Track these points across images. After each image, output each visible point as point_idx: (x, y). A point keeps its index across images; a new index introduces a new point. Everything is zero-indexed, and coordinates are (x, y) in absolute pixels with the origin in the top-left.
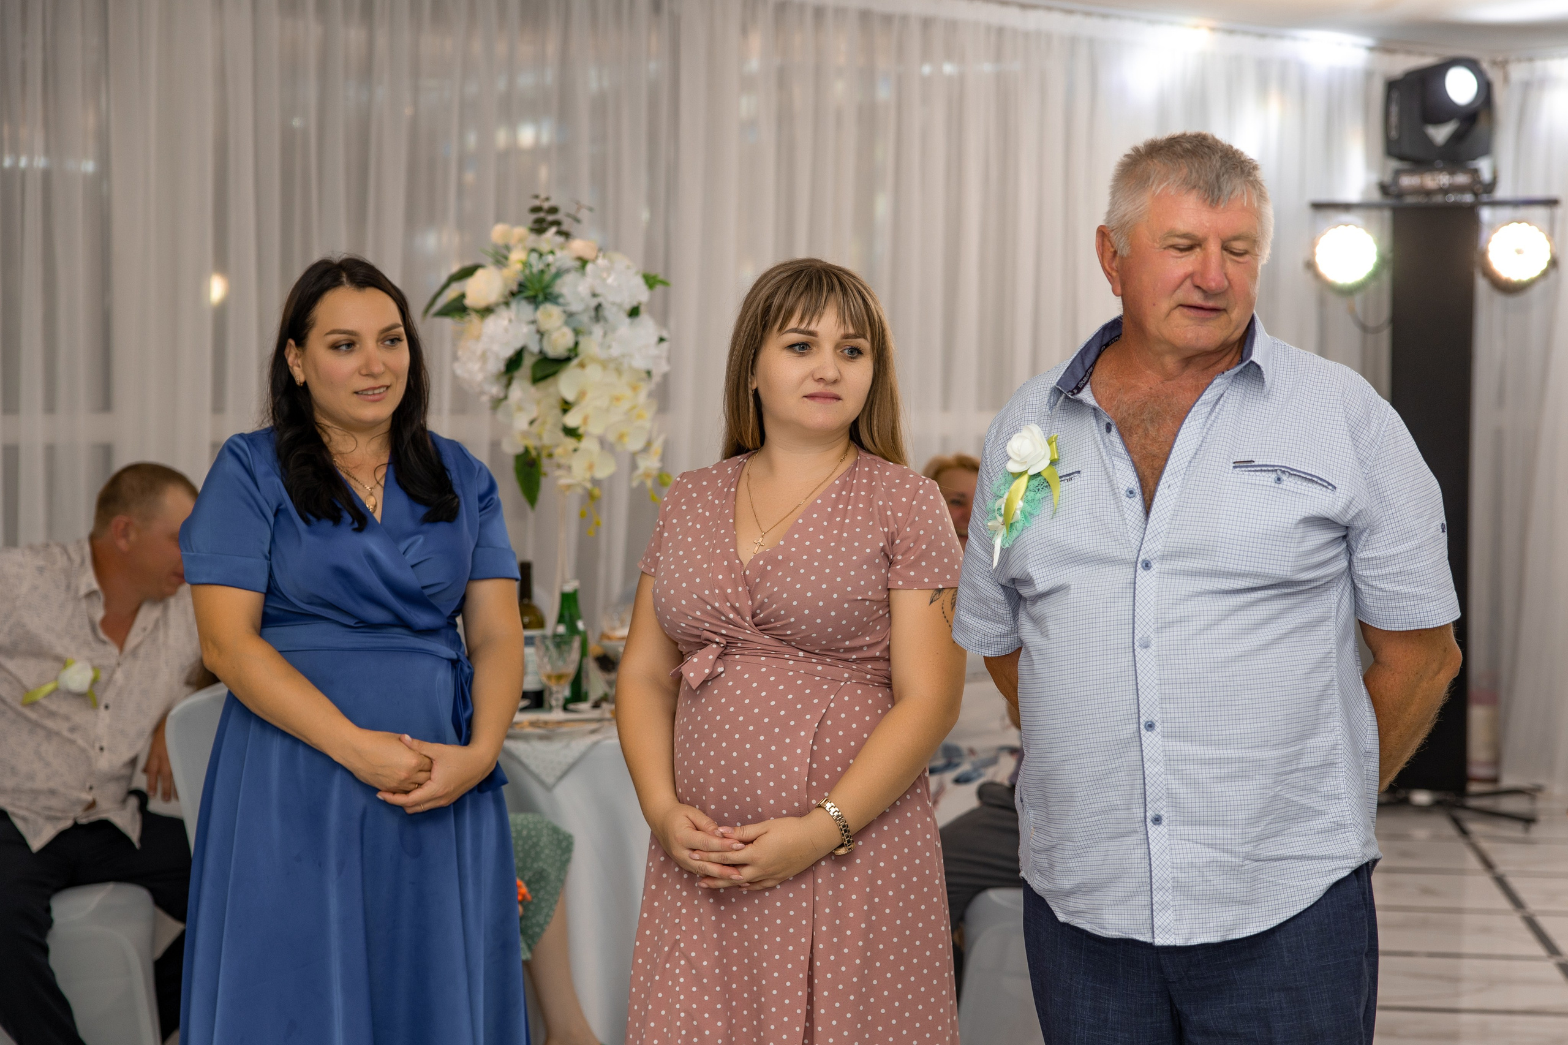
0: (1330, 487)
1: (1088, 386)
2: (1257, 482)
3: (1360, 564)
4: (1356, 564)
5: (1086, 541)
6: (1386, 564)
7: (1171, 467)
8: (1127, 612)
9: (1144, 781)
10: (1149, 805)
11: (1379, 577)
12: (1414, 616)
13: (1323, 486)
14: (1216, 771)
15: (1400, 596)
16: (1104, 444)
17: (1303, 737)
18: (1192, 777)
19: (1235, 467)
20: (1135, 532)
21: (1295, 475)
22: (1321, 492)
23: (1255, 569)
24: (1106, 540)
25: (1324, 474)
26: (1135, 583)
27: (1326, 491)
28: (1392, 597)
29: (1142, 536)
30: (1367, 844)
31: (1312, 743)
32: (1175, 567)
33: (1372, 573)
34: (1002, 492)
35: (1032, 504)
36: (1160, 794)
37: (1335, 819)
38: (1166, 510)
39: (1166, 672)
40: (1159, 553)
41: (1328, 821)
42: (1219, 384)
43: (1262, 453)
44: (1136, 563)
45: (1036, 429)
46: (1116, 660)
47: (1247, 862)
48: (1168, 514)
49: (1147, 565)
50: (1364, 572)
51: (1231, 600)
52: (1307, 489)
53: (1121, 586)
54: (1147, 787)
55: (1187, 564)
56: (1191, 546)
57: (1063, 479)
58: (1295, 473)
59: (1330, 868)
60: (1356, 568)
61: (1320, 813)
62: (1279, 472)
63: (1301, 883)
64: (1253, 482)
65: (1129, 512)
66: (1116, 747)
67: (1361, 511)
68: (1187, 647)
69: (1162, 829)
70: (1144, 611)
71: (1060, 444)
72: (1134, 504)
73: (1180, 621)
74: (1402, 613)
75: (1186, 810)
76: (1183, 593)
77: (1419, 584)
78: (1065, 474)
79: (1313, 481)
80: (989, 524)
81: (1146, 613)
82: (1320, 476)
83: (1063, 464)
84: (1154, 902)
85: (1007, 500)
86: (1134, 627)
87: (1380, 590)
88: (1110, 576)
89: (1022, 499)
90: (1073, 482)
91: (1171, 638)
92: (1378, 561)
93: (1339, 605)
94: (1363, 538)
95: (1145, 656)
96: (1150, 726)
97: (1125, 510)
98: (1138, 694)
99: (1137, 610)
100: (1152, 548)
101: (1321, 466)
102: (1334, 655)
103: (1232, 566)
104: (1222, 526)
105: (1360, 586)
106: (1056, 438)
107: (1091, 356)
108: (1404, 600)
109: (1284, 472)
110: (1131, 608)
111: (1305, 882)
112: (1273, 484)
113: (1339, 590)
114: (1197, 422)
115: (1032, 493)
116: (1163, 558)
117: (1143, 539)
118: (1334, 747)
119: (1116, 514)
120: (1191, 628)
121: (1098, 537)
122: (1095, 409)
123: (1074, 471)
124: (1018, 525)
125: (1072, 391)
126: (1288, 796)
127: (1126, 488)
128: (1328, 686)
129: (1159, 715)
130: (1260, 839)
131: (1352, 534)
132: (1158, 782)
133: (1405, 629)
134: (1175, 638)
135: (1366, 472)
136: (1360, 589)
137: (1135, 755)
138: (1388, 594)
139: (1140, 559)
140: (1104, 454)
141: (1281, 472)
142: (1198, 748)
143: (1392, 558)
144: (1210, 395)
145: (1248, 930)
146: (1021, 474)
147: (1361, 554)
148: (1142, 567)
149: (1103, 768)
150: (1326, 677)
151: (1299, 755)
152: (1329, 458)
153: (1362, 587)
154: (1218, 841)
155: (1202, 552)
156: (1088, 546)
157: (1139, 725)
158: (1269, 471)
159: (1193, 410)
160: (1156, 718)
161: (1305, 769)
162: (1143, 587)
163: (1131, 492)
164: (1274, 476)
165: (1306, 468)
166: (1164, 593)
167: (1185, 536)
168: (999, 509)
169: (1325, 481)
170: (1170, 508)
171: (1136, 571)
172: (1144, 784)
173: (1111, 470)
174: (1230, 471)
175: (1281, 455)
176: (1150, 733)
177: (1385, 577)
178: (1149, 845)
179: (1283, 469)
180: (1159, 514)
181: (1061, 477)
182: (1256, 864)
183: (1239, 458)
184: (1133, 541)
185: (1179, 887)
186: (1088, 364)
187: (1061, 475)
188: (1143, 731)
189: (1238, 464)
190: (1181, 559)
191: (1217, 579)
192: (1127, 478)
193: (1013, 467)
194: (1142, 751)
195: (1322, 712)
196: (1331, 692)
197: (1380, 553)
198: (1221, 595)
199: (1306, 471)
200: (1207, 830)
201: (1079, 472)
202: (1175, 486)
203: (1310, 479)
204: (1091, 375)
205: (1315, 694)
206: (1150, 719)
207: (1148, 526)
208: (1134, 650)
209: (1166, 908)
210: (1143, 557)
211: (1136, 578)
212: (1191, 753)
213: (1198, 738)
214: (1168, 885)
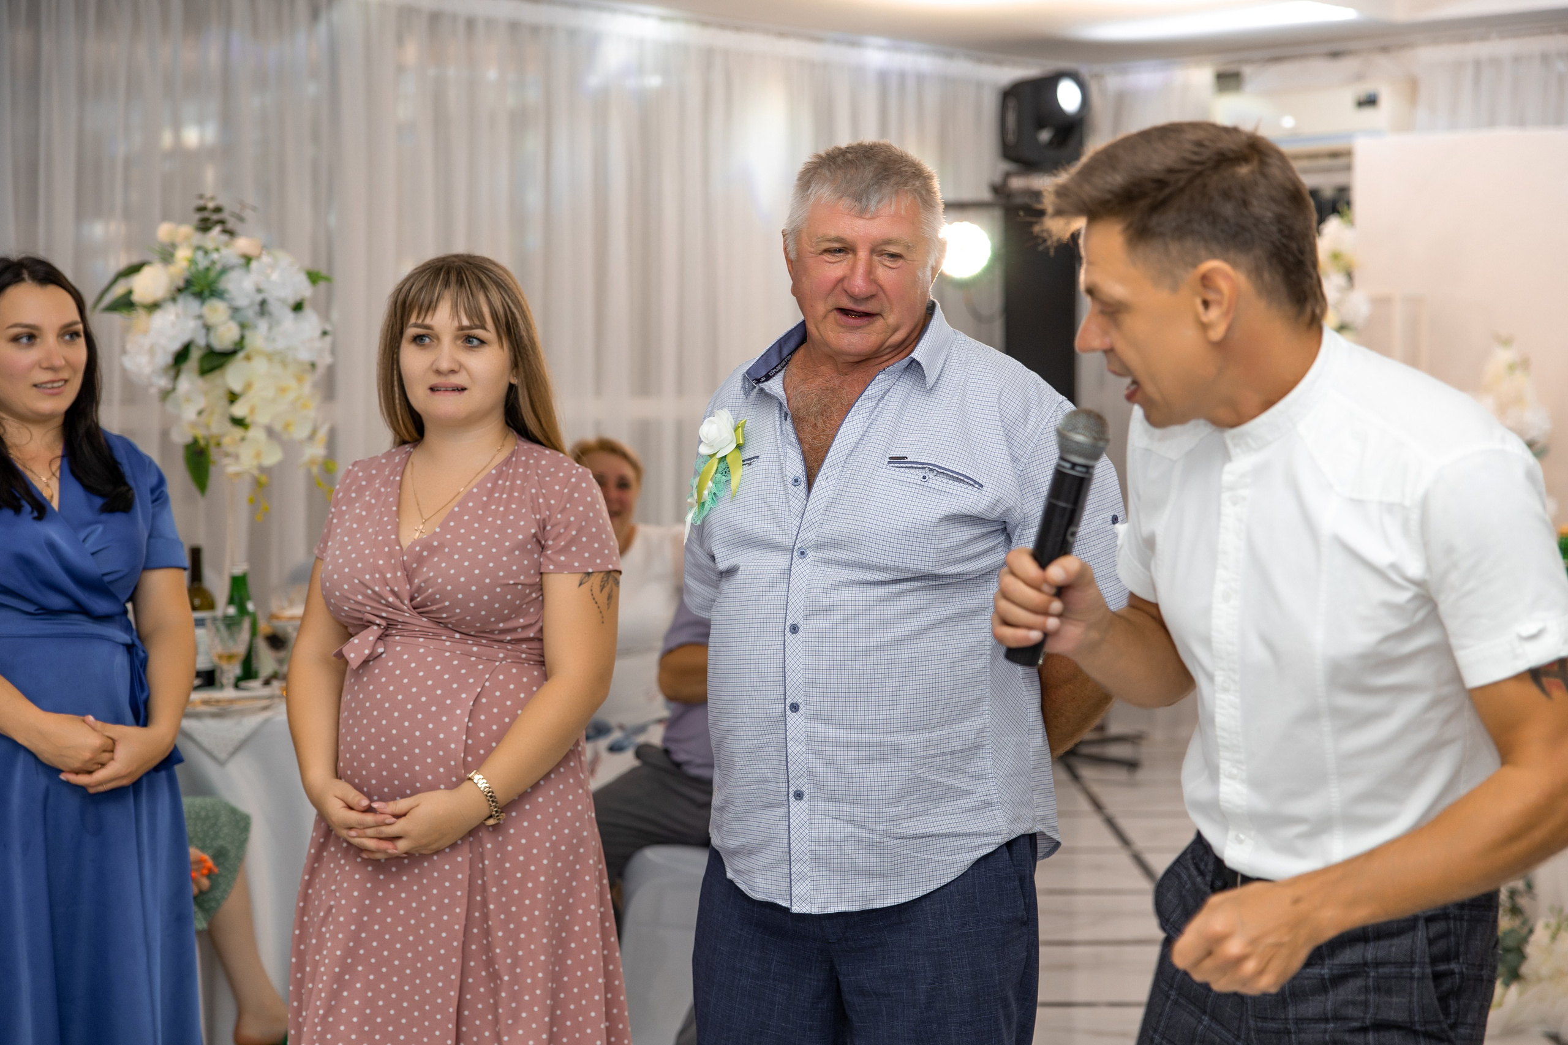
0: (977, 486)
1: (781, 374)
2: (905, 479)
7: (830, 459)
8: (782, 598)
9: (787, 759)
10: (791, 782)
13: (970, 484)
14: (854, 754)
16: (781, 431)
18: (831, 758)
19: (889, 462)
20: (797, 519)
21: (942, 473)
22: (966, 491)
24: (772, 525)
25: (972, 473)
26: (790, 570)
27: (971, 489)
29: (799, 523)
32: (826, 557)
35: (718, 486)
36: (802, 772)
37: (982, 798)
38: (821, 501)
39: (810, 657)
40: (813, 542)
41: (976, 800)
42: (883, 380)
43: (915, 451)
44: (793, 550)
45: (725, 415)
47: (885, 839)
48: (823, 505)
49: (803, 553)
52: (950, 487)
53: (780, 571)
54: (789, 765)
55: (838, 555)
56: (840, 538)
57: (744, 463)
58: (942, 471)
59: (976, 844)
61: (968, 793)
62: (927, 470)
63: (947, 858)
64: (901, 478)
65: (795, 500)
67: (1008, 508)
68: (832, 635)
69: (804, 804)
70: (796, 598)
72: (798, 492)
73: (827, 609)
75: (826, 788)
76: (834, 582)
78: (747, 458)
79: (959, 479)
81: (798, 601)
82: (968, 475)
83: (745, 448)
84: (792, 872)
85: (701, 479)
86: (786, 613)
88: (772, 560)
90: (753, 465)
91: (817, 625)
95: (794, 642)
96: (795, 708)
97: (792, 498)
98: (785, 677)
99: (790, 597)
100: (808, 535)
101: (971, 465)
103: (875, 560)
106: (743, 423)
107: (790, 346)
109: (932, 470)
110: (788, 593)
111: (950, 857)
112: (919, 482)
114: (861, 416)
115: (720, 475)
116: (818, 547)
117: (799, 528)
118: (982, 730)
119: (785, 502)
121: (766, 522)
122: (781, 402)
123: (754, 456)
124: (707, 504)
125: (761, 380)
126: (933, 777)
127: (792, 476)
129: (803, 698)
130: (902, 818)
132: (800, 761)
134: (823, 626)
137: (782, 733)
139: (796, 548)
140: (780, 442)
141: (929, 470)
142: (839, 731)
144: (873, 390)
145: (889, 901)
146: (711, 457)
148: (798, 554)
151: (947, 738)
152: (980, 457)
154: (855, 818)
155: (850, 544)
156: (757, 530)
157: (785, 706)
158: (918, 468)
159: (856, 405)
160: (800, 701)
161: (953, 752)
162: (797, 574)
163: (798, 481)
164: (921, 473)
165: (953, 466)
166: (815, 581)
167: (836, 528)
168: (694, 488)
169: (969, 480)
170: (824, 499)
171: (792, 559)
172: (787, 762)
173: (784, 457)
174: (885, 467)
176: (794, 714)
178: (789, 819)
179: (931, 467)
180: (815, 505)
181: (742, 461)
182: (897, 841)
183: (894, 453)
186: (786, 352)
187: (744, 459)
188: (788, 712)
189: (896, 460)
190: (832, 549)
191: (861, 571)
192: (795, 466)
193: (704, 449)
194: (786, 730)
195: (971, 698)
198: (865, 586)
199: (954, 470)
200: (846, 808)
201: (757, 457)
202: (832, 477)
203: (957, 478)
206: (795, 701)
207: (805, 516)
208: (784, 635)
209: (803, 878)
210: (799, 545)
211: (791, 565)
212: (830, 735)
213: (837, 722)
214: (806, 857)
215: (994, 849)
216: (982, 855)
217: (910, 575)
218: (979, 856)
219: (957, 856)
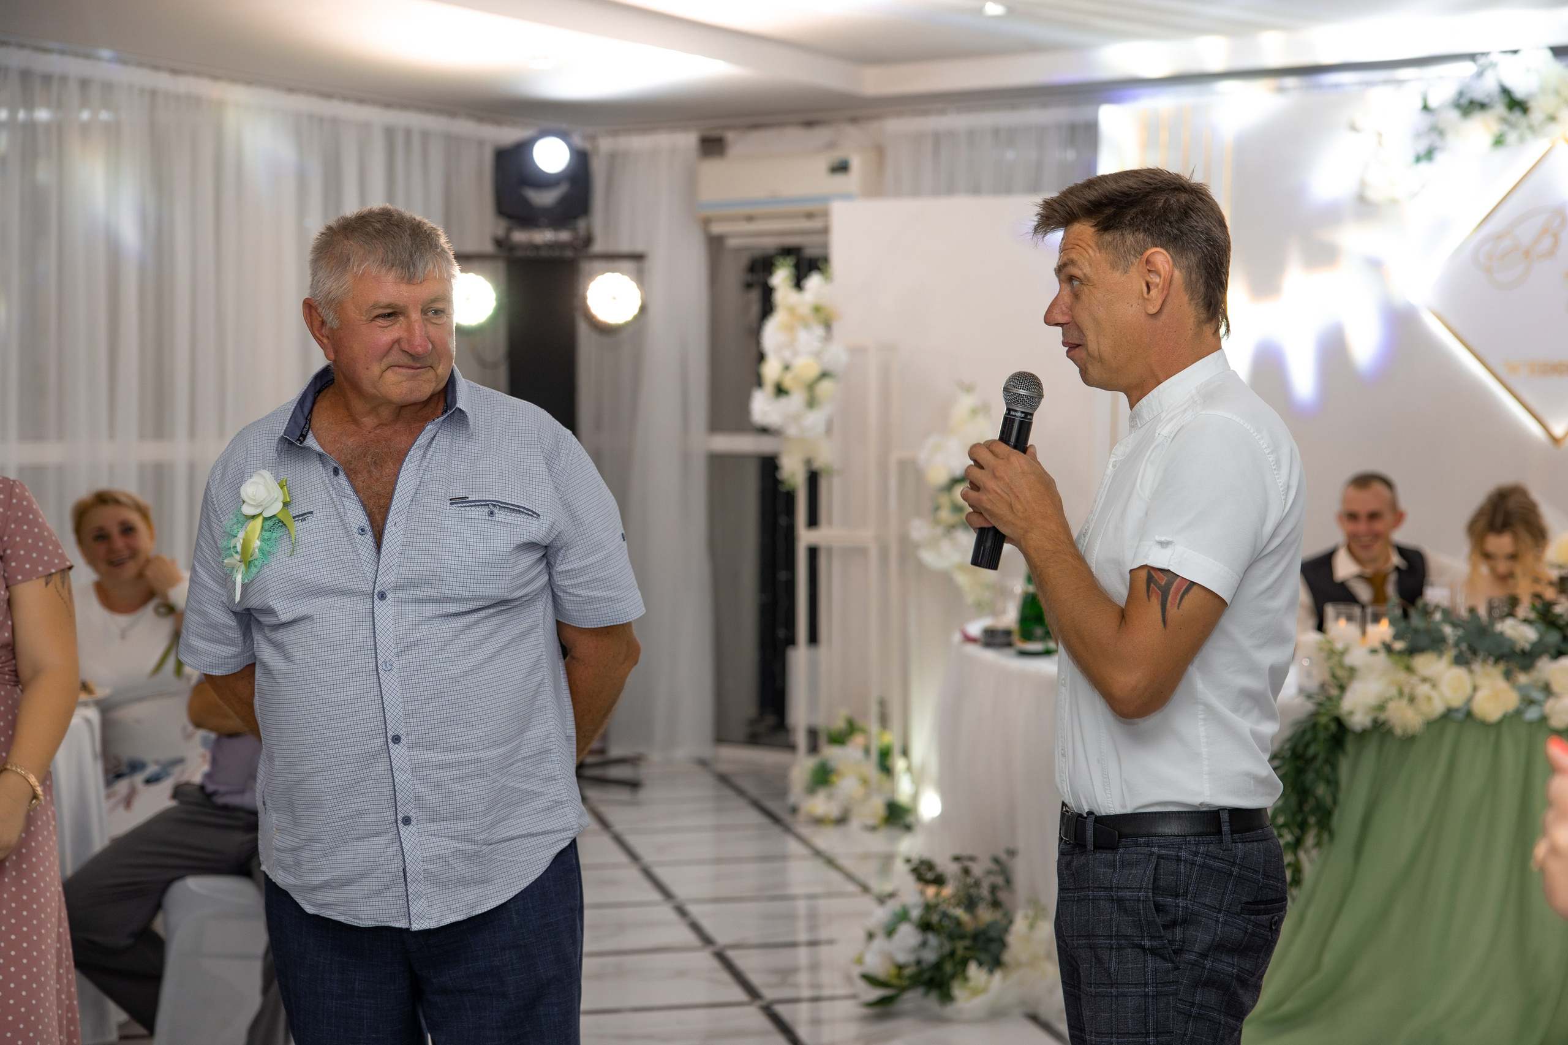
0: (535, 516)
1: (310, 432)
2: (473, 517)
3: (558, 576)
4: (555, 577)
5: (325, 576)
6: (581, 574)
7: (396, 507)
8: (368, 639)
9: (394, 788)
10: (399, 809)
11: (576, 586)
12: (607, 615)
13: (529, 515)
15: (594, 600)
16: (333, 486)
17: (523, 731)
18: (436, 780)
19: (451, 504)
20: (369, 565)
21: (504, 507)
22: (528, 521)
23: (478, 594)
24: (343, 574)
25: (528, 504)
26: (373, 613)
27: (532, 520)
28: (588, 601)
29: (375, 568)
30: (580, 816)
31: (528, 735)
32: (407, 596)
33: (569, 582)
34: (236, 531)
35: (268, 543)
36: (409, 798)
37: (553, 798)
38: (395, 545)
39: (408, 691)
40: (392, 584)
41: (548, 800)
42: (430, 428)
43: (474, 490)
44: (373, 594)
45: (266, 474)
46: (362, 683)
47: (484, 847)
48: (398, 549)
49: (382, 596)
50: (563, 582)
51: (458, 621)
52: (516, 519)
53: (361, 615)
54: (397, 794)
55: (418, 593)
56: (420, 577)
57: (297, 519)
59: (553, 841)
60: (556, 580)
61: (539, 794)
62: (491, 506)
63: (530, 857)
64: (470, 516)
65: (362, 548)
66: (365, 759)
67: (560, 533)
68: (425, 667)
69: (411, 828)
70: (384, 638)
71: (291, 488)
72: (366, 540)
73: (418, 644)
74: (597, 613)
75: (431, 809)
76: (417, 619)
77: (609, 588)
78: (297, 514)
79: (520, 511)
80: (225, 561)
81: (387, 640)
82: (526, 506)
83: (294, 505)
84: (409, 893)
85: (244, 540)
86: (376, 653)
87: (577, 596)
88: (348, 606)
89: (258, 538)
90: (307, 522)
91: (411, 660)
92: (574, 572)
93: (544, 613)
94: (561, 555)
95: (389, 678)
96: (397, 739)
97: (358, 546)
98: (384, 712)
99: (378, 637)
100: (386, 579)
101: (525, 497)
102: (544, 657)
103: (457, 592)
104: (447, 557)
105: (559, 594)
106: (286, 481)
107: (308, 404)
108: (597, 602)
109: (494, 506)
110: (372, 635)
111: (533, 856)
112: (487, 518)
113: (544, 600)
114: (413, 465)
115: (268, 533)
116: (396, 588)
117: (377, 571)
118: (548, 736)
119: (351, 550)
120: (427, 650)
121: (335, 571)
122: (320, 455)
123: (306, 511)
124: (257, 563)
125: (299, 440)
126: (511, 784)
127: (357, 527)
128: (540, 685)
129: (404, 729)
130: (493, 825)
131: (551, 551)
132: (406, 788)
133: (599, 626)
134: (414, 660)
135: (560, 496)
136: (559, 596)
137: (382, 766)
138: (584, 599)
139: (376, 591)
140: (334, 496)
141: (493, 506)
142: (439, 754)
143: (585, 569)
144: (422, 439)
145: (488, 905)
146: (254, 517)
147: (560, 568)
148: (379, 598)
149: (352, 778)
150: (538, 677)
151: (519, 747)
152: (531, 489)
153: (561, 594)
154: (460, 833)
155: (430, 582)
156: (327, 580)
157: (387, 739)
158: (482, 505)
159: (409, 454)
160: (402, 732)
161: (524, 759)
162: (381, 616)
163: (363, 530)
164: (487, 510)
165: (513, 500)
166: (400, 620)
167: (415, 568)
168: (235, 547)
169: (530, 510)
170: (398, 543)
171: (373, 602)
172: (395, 791)
173: (342, 510)
174: (448, 508)
175: (491, 490)
176: (397, 745)
177: (580, 585)
178: (401, 844)
179: (494, 503)
180: (390, 549)
181: (294, 517)
182: (490, 847)
183: (454, 495)
184: (368, 574)
185: (431, 878)
186: (306, 411)
187: (294, 515)
188: (391, 745)
189: (454, 501)
190: (412, 588)
191: (444, 604)
192: (357, 517)
193: (247, 510)
194: (391, 762)
195: (535, 707)
196: (542, 689)
197: (575, 565)
199: (513, 503)
200: (450, 825)
201: (311, 513)
202: (400, 523)
203: (517, 510)
204: (310, 421)
205: (531, 694)
206: (396, 733)
207: (381, 561)
208: (378, 674)
209: (419, 897)
210: (379, 589)
211: (373, 607)
212: (434, 759)
213: (438, 746)
214: (421, 877)
215: (569, 843)
216: (560, 849)
217: (487, 604)
218: (558, 851)
219: (538, 854)
